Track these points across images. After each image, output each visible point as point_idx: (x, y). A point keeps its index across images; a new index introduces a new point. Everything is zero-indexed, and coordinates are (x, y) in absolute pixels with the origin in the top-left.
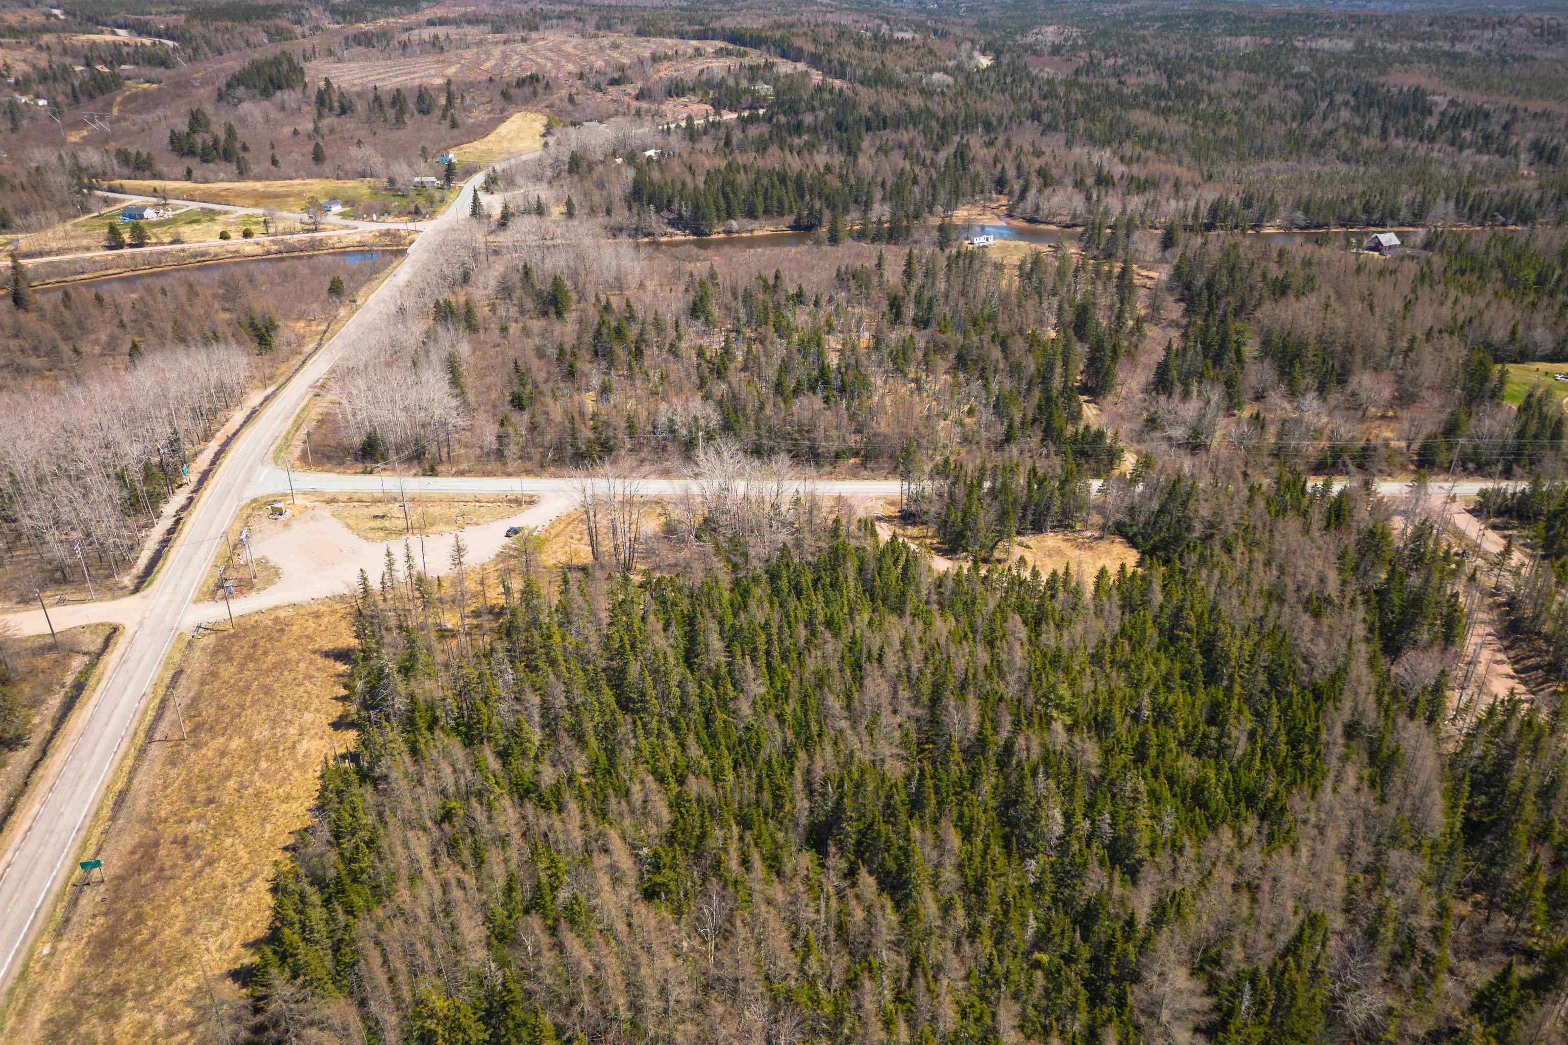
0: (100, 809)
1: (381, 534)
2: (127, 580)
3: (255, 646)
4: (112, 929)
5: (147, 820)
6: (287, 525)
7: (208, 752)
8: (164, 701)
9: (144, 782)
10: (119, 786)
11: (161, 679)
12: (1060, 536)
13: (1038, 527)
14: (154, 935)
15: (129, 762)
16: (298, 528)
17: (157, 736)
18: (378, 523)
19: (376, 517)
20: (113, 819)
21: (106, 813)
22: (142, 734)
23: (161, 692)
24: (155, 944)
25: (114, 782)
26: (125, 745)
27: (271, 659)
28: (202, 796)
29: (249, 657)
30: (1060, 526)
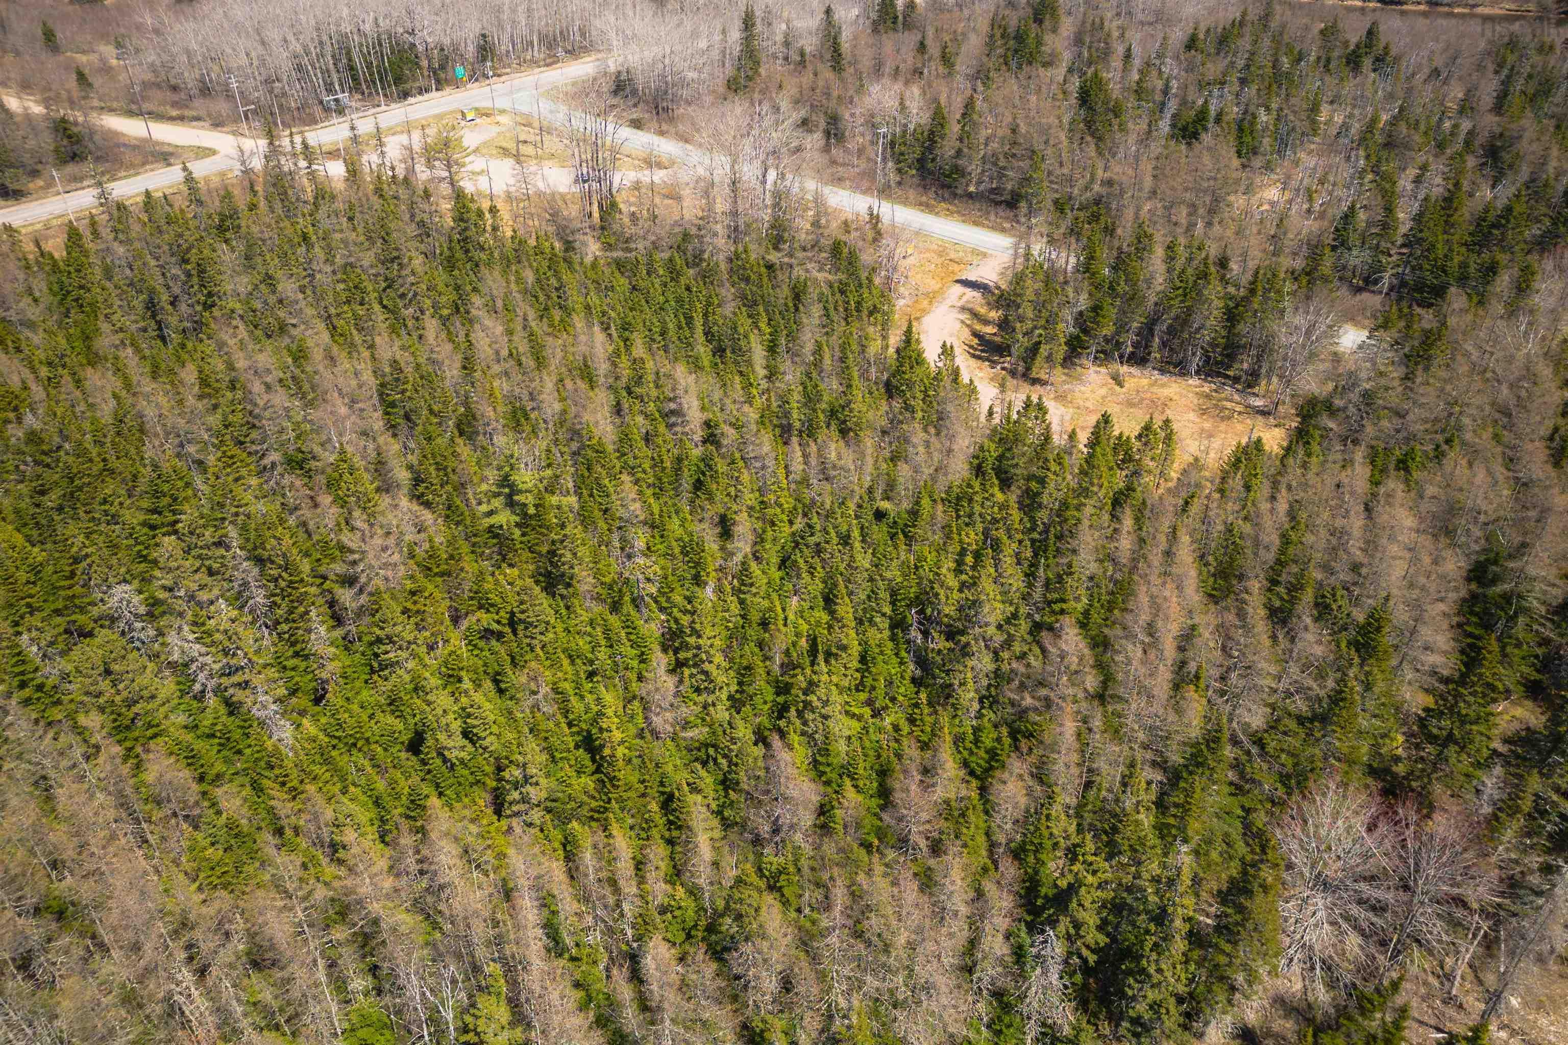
19: (523, 141)
30: (1227, 377)
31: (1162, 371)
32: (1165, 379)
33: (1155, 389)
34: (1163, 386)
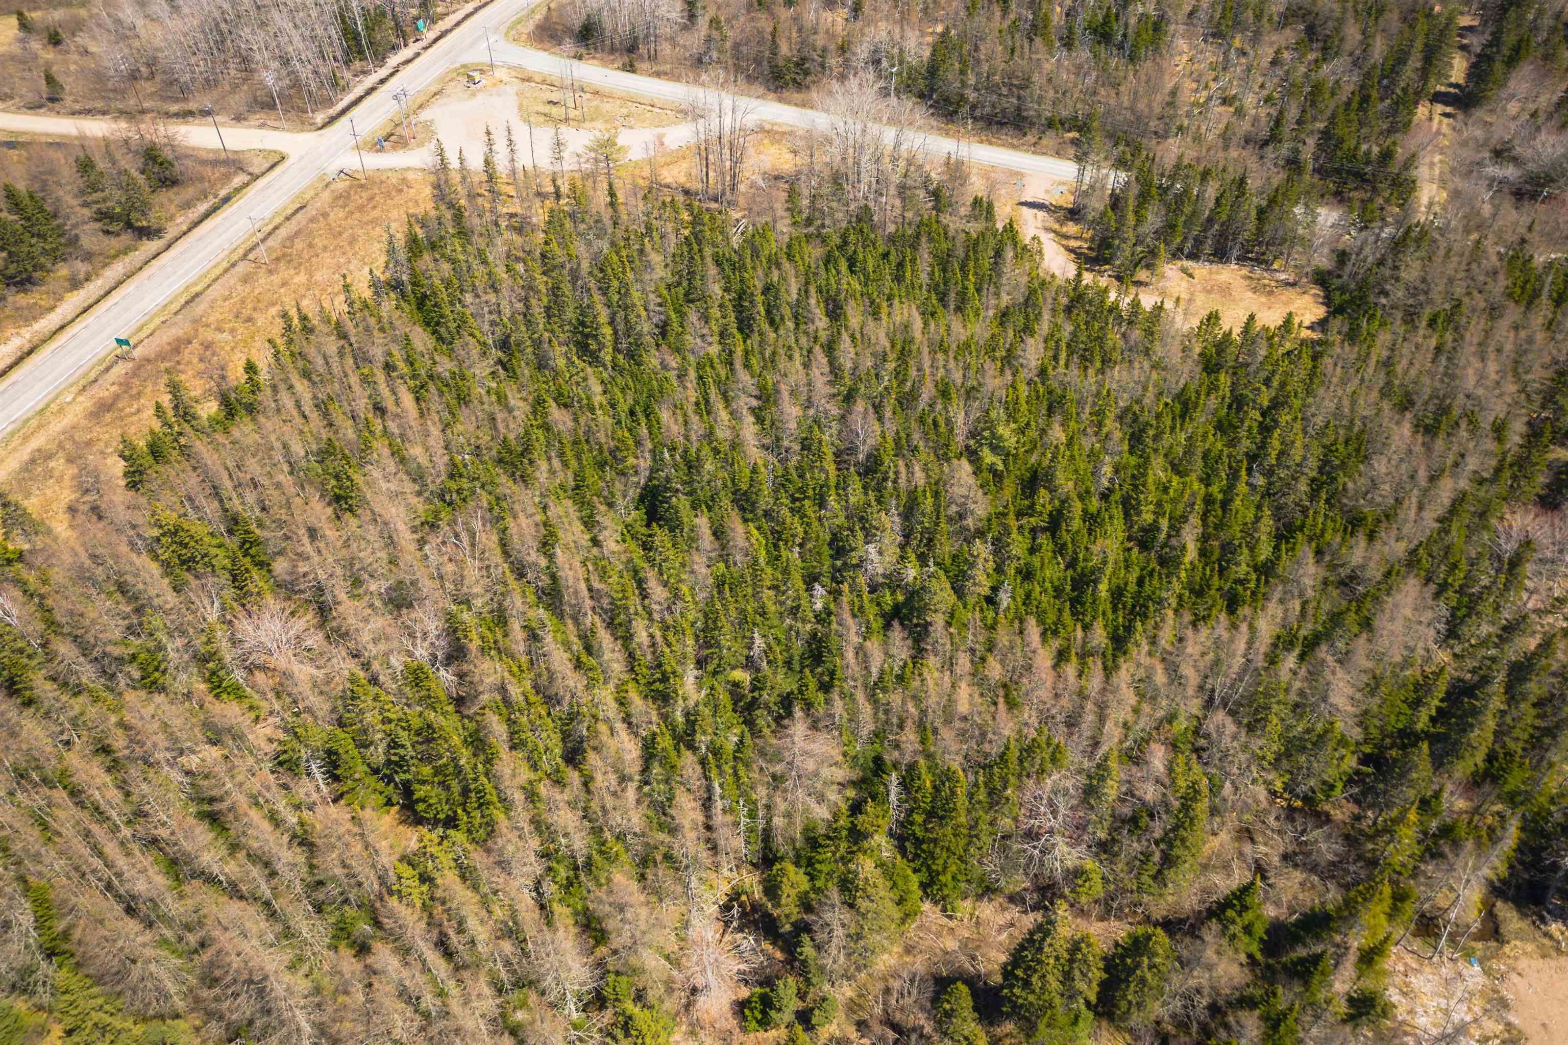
0: (171, 302)
1: (542, 119)
2: (320, 118)
3: (371, 198)
4: (117, 397)
5: (196, 321)
6: (473, 95)
7: (276, 279)
8: (276, 228)
9: (217, 291)
10: (198, 288)
11: (285, 208)
12: (1245, 271)
13: (1220, 255)
14: (139, 411)
15: (218, 271)
16: (480, 97)
17: (251, 256)
18: (548, 109)
19: (550, 102)
20: (176, 313)
21: (175, 307)
22: (241, 252)
23: (277, 221)
24: (135, 418)
25: (195, 284)
26: (222, 256)
27: (376, 213)
28: (246, 313)
29: (361, 208)
30: (1251, 259)
31: (1211, 262)
32: (1214, 267)
33: (1214, 276)
34: (1217, 273)
